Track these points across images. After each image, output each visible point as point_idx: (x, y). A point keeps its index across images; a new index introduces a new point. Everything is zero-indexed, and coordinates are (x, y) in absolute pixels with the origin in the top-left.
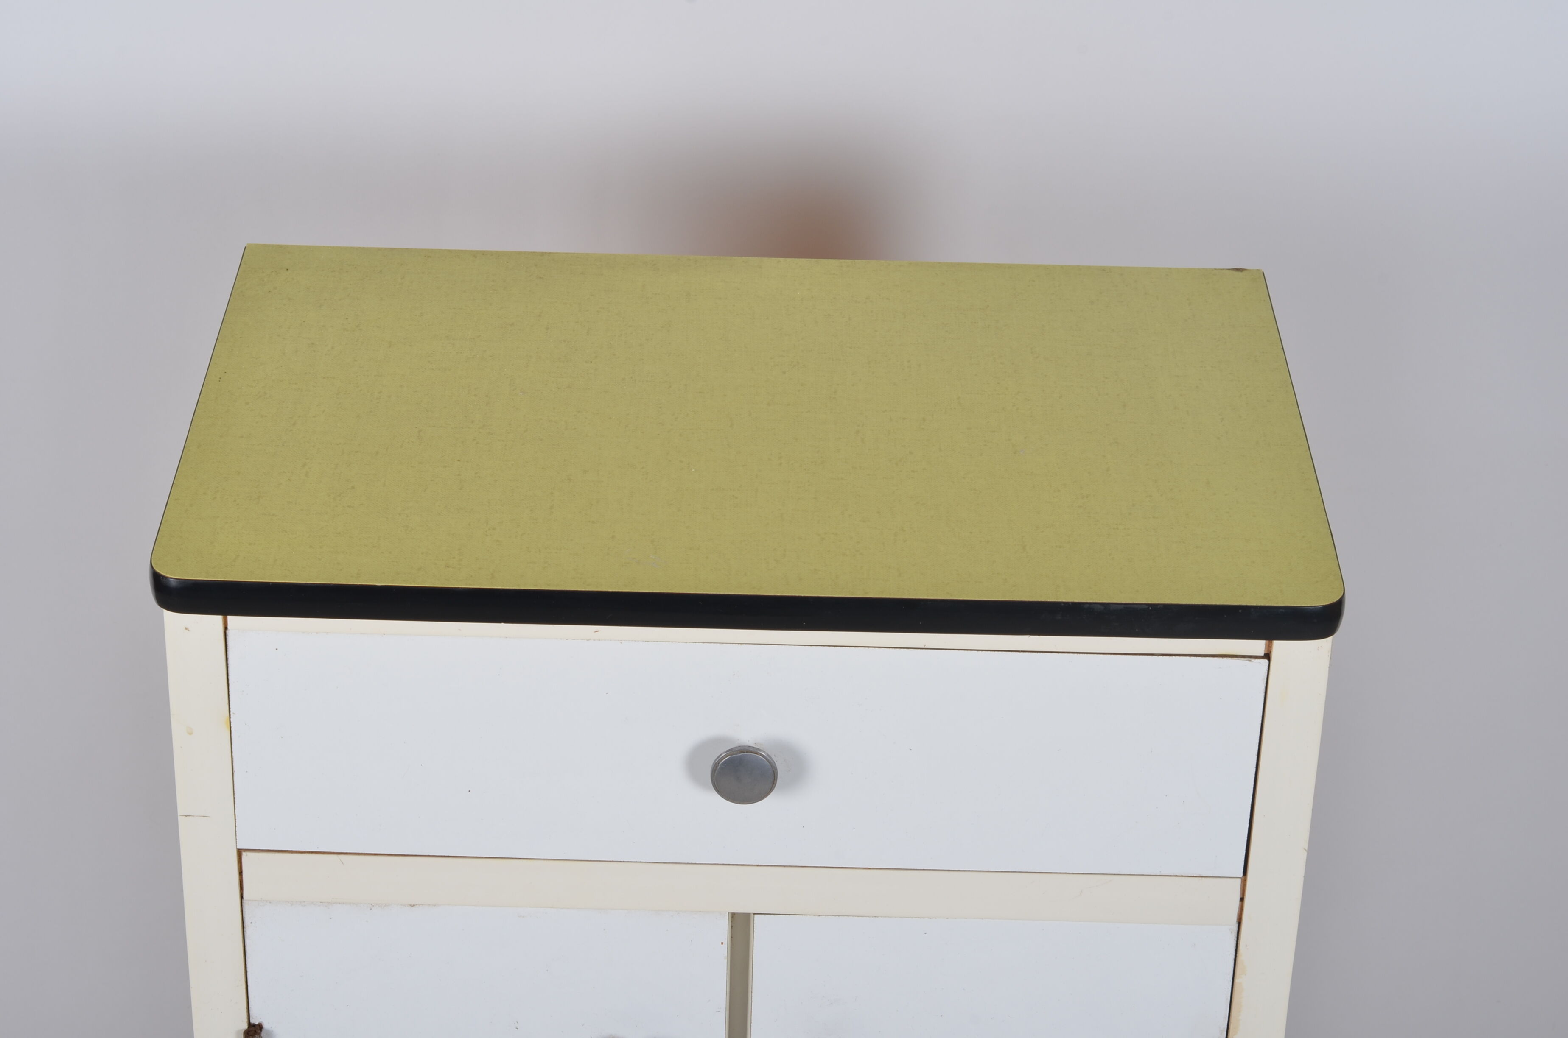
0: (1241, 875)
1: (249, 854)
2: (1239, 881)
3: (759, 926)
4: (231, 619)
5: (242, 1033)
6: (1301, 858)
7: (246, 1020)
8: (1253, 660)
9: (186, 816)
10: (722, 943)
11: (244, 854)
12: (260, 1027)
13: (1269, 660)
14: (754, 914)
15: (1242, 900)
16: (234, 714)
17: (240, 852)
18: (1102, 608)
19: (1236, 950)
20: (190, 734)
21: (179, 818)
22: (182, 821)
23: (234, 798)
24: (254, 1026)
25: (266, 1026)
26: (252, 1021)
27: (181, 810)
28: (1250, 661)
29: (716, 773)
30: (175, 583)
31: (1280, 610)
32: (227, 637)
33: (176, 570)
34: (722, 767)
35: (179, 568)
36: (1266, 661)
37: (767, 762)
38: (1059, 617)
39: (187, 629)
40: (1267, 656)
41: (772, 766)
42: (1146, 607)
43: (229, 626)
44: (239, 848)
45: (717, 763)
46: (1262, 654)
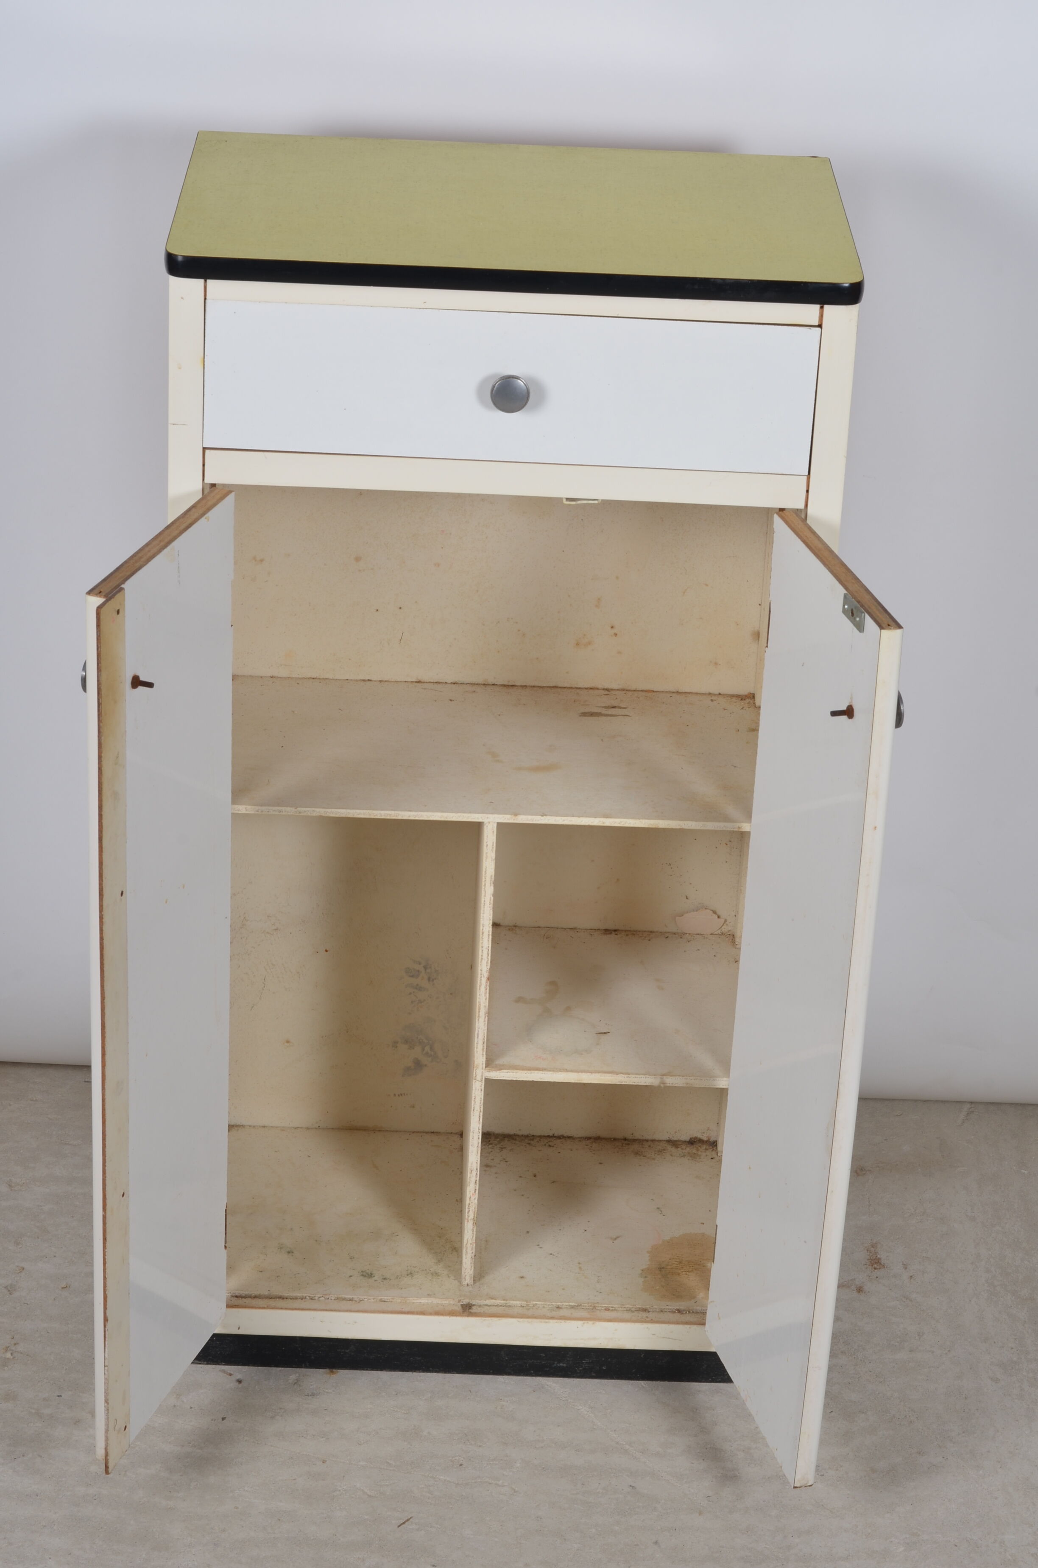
0: (807, 474)
1: (210, 451)
2: (806, 478)
6: (842, 462)
8: (812, 328)
9: (174, 425)
11: (207, 452)
13: (821, 328)
15: (807, 491)
16: (206, 355)
17: (204, 449)
20: (180, 368)
21: (169, 425)
22: (171, 427)
27: (171, 420)
28: (810, 329)
29: (493, 392)
30: (180, 259)
31: (826, 285)
32: (206, 304)
33: (182, 251)
34: (497, 388)
35: (184, 250)
36: (819, 329)
37: (524, 385)
38: (696, 287)
39: (182, 298)
40: (820, 326)
41: (527, 388)
42: (747, 281)
43: (207, 297)
44: (204, 446)
45: (494, 386)
46: (817, 324)
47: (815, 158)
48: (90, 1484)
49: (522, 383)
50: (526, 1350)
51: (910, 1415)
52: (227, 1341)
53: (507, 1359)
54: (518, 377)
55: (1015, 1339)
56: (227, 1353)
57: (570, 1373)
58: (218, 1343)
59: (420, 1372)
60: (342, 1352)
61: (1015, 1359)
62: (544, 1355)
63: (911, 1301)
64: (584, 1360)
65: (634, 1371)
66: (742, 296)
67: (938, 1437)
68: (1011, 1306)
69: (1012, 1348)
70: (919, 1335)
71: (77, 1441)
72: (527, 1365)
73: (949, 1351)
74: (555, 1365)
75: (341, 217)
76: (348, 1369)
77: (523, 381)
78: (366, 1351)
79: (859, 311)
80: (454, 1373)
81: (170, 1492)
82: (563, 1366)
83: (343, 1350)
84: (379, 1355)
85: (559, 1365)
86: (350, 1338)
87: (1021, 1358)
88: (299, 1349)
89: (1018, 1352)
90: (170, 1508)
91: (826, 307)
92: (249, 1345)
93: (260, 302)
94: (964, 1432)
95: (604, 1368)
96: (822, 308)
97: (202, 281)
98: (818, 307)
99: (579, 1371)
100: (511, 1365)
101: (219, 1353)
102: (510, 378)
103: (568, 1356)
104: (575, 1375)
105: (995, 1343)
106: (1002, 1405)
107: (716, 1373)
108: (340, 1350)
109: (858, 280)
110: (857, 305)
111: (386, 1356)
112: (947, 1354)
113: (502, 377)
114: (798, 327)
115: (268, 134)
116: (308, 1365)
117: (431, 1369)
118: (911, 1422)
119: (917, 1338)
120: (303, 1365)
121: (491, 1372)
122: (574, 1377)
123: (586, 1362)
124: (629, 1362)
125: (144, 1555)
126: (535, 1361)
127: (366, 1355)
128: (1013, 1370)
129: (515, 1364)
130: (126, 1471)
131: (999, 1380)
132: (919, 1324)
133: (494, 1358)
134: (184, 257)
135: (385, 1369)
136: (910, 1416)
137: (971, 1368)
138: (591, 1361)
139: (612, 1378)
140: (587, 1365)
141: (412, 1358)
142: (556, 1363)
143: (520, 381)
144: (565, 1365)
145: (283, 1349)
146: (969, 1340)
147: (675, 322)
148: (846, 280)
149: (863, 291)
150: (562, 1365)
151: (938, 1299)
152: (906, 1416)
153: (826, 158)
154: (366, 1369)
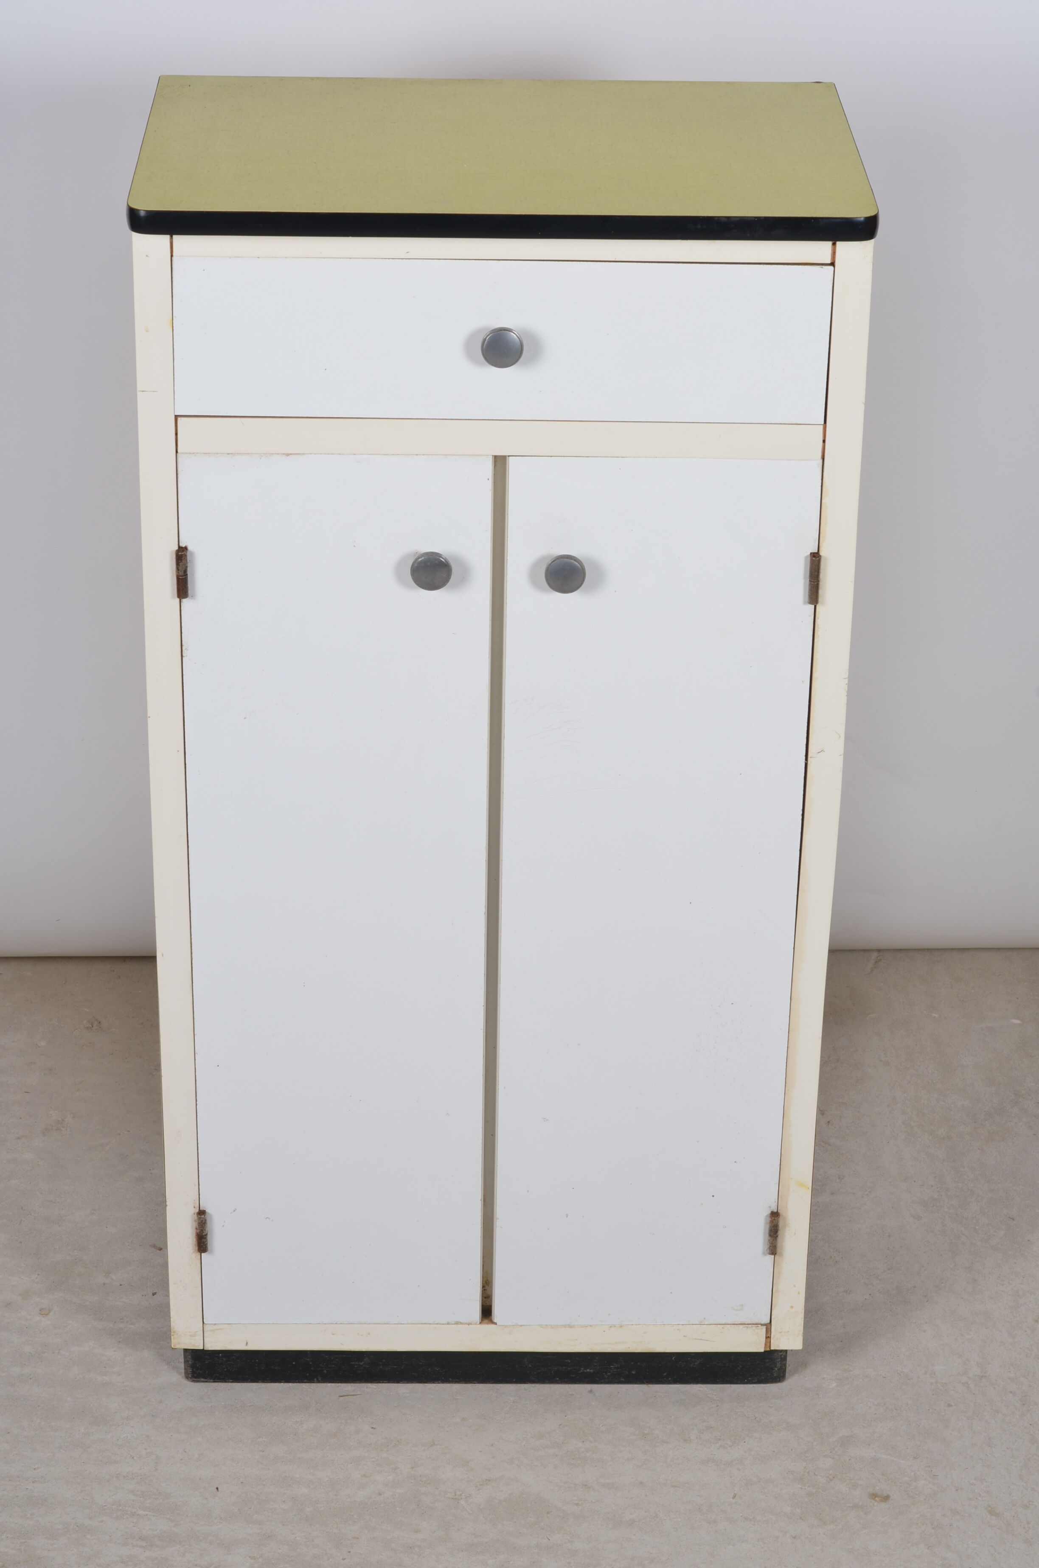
0: (823, 423)
1: (183, 419)
2: (822, 427)
3: (512, 463)
4: (176, 238)
5: (175, 551)
6: (861, 408)
7: (177, 543)
8: (824, 267)
9: (142, 391)
10: (488, 479)
11: (179, 419)
12: (186, 548)
13: (834, 266)
14: (509, 456)
15: (824, 441)
16: (175, 317)
17: (176, 417)
18: (726, 220)
19: (822, 479)
20: (147, 331)
21: (138, 392)
22: (139, 394)
23: (174, 378)
24: (182, 548)
25: (189, 548)
26: (181, 545)
27: (140, 387)
28: (822, 267)
29: (484, 346)
30: (142, 214)
31: (838, 220)
32: (173, 262)
33: (144, 206)
34: (488, 342)
35: (146, 205)
36: (832, 267)
37: (517, 337)
38: (699, 226)
39: (147, 256)
40: (833, 264)
41: (520, 340)
42: (753, 219)
43: (174, 254)
44: (176, 414)
45: (484, 340)
46: (829, 262)
47: (818, 84)
48: (25, 1364)
49: (514, 335)
50: (550, 1357)
51: (835, 1255)
52: (233, 1357)
53: (530, 1366)
54: (510, 329)
55: (935, 1177)
56: (234, 1369)
57: (597, 1379)
58: (224, 1359)
59: (439, 1383)
60: (357, 1365)
61: (936, 1196)
62: (569, 1361)
63: (830, 1145)
64: (613, 1365)
65: (665, 1374)
66: (748, 235)
67: (864, 1275)
68: (929, 1146)
69: (932, 1186)
70: (839, 1178)
71: (9, 1323)
72: (552, 1372)
73: (870, 1192)
74: (582, 1371)
75: (315, 163)
76: (363, 1383)
77: (516, 333)
78: (381, 1363)
79: (874, 247)
80: (475, 1383)
81: (105, 1367)
82: (590, 1372)
83: (357, 1363)
84: (395, 1367)
85: (586, 1371)
86: (364, 1350)
87: (942, 1195)
88: (311, 1363)
89: (938, 1189)
90: (105, 1383)
91: (839, 244)
92: (257, 1361)
93: (230, 258)
94: (889, 1270)
95: (633, 1373)
96: (834, 244)
97: (167, 237)
98: (830, 243)
99: (607, 1377)
100: (535, 1373)
101: (225, 1370)
102: (501, 330)
103: (595, 1361)
104: (603, 1381)
105: (915, 1181)
106: (925, 1242)
107: (752, 1373)
108: (353, 1363)
109: (872, 214)
110: (872, 241)
111: (402, 1368)
112: (868, 1195)
113: (493, 330)
114: (809, 266)
115: (234, 77)
116: (320, 1380)
117: (450, 1379)
118: (836, 1262)
119: (838, 1181)
120: (315, 1380)
121: (514, 1380)
122: (601, 1383)
123: (614, 1367)
124: (660, 1365)
125: (83, 1430)
126: (561, 1368)
127: (381, 1367)
128: (935, 1207)
129: (539, 1371)
130: (59, 1350)
131: (921, 1217)
132: (839, 1167)
133: (517, 1366)
134: (147, 212)
135: (402, 1381)
136: (835, 1257)
137: (893, 1207)
138: (619, 1366)
139: (642, 1382)
140: (615, 1370)
141: (429, 1369)
142: (582, 1369)
143: (513, 334)
144: (592, 1371)
145: (294, 1363)
146: (890, 1180)
147: (677, 264)
148: (860, 213)
149: (878, 226)
150: (588, 1370)
151: (856, 1142)
152: (831, 1257)
153: (831, 83)
154: (381, 1382)
